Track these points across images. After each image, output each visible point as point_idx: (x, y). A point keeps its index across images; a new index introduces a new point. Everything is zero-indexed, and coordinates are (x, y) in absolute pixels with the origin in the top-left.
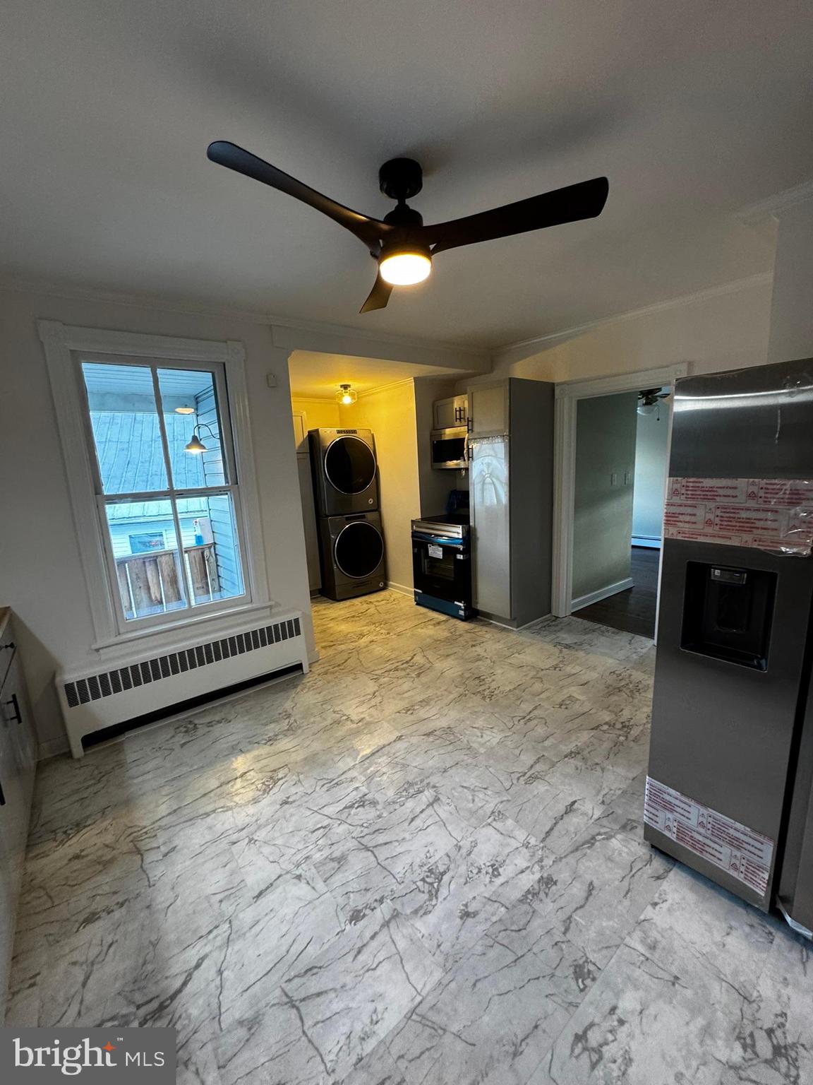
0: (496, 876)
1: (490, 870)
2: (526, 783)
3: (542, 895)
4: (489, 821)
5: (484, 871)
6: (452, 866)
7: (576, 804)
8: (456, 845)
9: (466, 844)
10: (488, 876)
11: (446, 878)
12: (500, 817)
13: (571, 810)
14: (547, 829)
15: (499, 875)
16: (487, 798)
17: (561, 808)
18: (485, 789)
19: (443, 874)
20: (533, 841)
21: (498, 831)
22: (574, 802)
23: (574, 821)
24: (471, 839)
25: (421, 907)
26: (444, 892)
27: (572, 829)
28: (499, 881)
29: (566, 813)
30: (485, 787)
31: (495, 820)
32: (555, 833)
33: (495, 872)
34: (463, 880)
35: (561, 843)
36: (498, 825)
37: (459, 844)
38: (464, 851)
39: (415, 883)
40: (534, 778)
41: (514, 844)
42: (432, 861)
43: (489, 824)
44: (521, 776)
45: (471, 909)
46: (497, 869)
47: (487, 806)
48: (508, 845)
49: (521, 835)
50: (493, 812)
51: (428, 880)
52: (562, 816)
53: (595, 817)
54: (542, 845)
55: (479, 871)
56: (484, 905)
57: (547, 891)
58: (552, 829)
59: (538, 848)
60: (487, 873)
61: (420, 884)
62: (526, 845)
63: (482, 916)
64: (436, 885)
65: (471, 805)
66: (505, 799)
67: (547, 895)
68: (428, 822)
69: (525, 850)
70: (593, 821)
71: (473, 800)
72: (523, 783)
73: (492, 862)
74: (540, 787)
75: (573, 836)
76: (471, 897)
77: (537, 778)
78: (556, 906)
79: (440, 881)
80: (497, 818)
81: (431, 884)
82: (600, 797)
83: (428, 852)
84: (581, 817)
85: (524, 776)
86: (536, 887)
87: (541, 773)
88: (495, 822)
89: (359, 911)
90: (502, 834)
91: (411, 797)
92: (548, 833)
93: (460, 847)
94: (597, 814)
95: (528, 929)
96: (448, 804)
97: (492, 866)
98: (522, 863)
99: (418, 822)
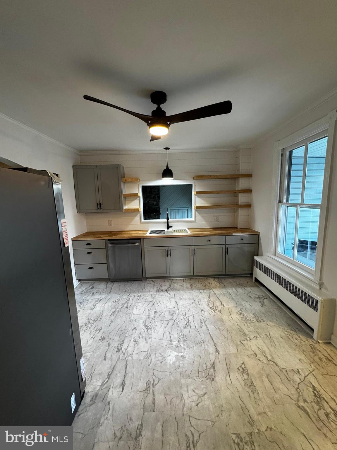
0: (134, 340)
1: (137, 340)
2: (149, 381)
3: (119, 346)
4: (149, 352)
5: (138, 338)
6: (147, 333)
7: (121, 390)
8: (151, 338)
9: (149, 340)
10: (136, 338)
11: (146, 330)
12: (147, 357)
13: (123, 384)
14: (128, 367)
15: (133, 341)
16: (157, 359)
17: (127, 382)
18: (161, 362)
19: (147, 330)
20: (130, 358)
21: (143, 352)
22: (123, 389)
23: (119, 381)
24: (149, 342)
25: (145, 322)
26: (144, 328)
27: (118, 375)
28: (133, 340)
29: (124, 380)
30: (162, 363)
31: (147, 354)
32: (124, 368)
33: (135, 341)
34: (141, 333)
35: (120, 366)
36: (145, 353)
37: (151, 339)
38: (148, 338)
39: (152, 324)
40: (148, 388)
41: (135, 352)
42: (153, 330)
43: (148, 351)
44: (154, 383)
45: (135, 330)
46: (135, 342)
47: (154, 356)
48: (137, 350)
49: (135, 357)
50: (150, 356)
51: (149, 327)
52: (125, 378)
53: (110, 390)
54: (126, 359)
55: (139, 338)
56: (132, 333)
57: (118, 348)
58: (126, 368)
59: (127, 357)
60: (137, 339)
61: (150, 325)
62: (131, 355)
63: (131, 331)
64: (147, 327)
65: (159, 352)
66: (151, 365)
67: (118, 347)
68: (165, 336)
69: (131, 353)
70: (111, 387)
71: (161, 354)
72: (150, 380)
73: (138, 342)
74: (142, 385)
75: (117, 372)
76: (137, 332)
77: (146, 389)
78: (114, 346)
79: (147, 328)
80: (147, 355)
81: (148, 327)
82: (111, 405)
83: (156, 331)
84: (116, 385)
85: (153, 385)
86: (122, 346)
87: (146, 395)
88: (147, 353)
89: (156, 313)
90: (142, 352)
91: (179, 337)
92: (126, 365)
93: (150, 338)
94: (110, 393)
95: (119, 337)
96: (167, 346)
97: (137, 341)
98: (129, 349)
99: (168, 333)
